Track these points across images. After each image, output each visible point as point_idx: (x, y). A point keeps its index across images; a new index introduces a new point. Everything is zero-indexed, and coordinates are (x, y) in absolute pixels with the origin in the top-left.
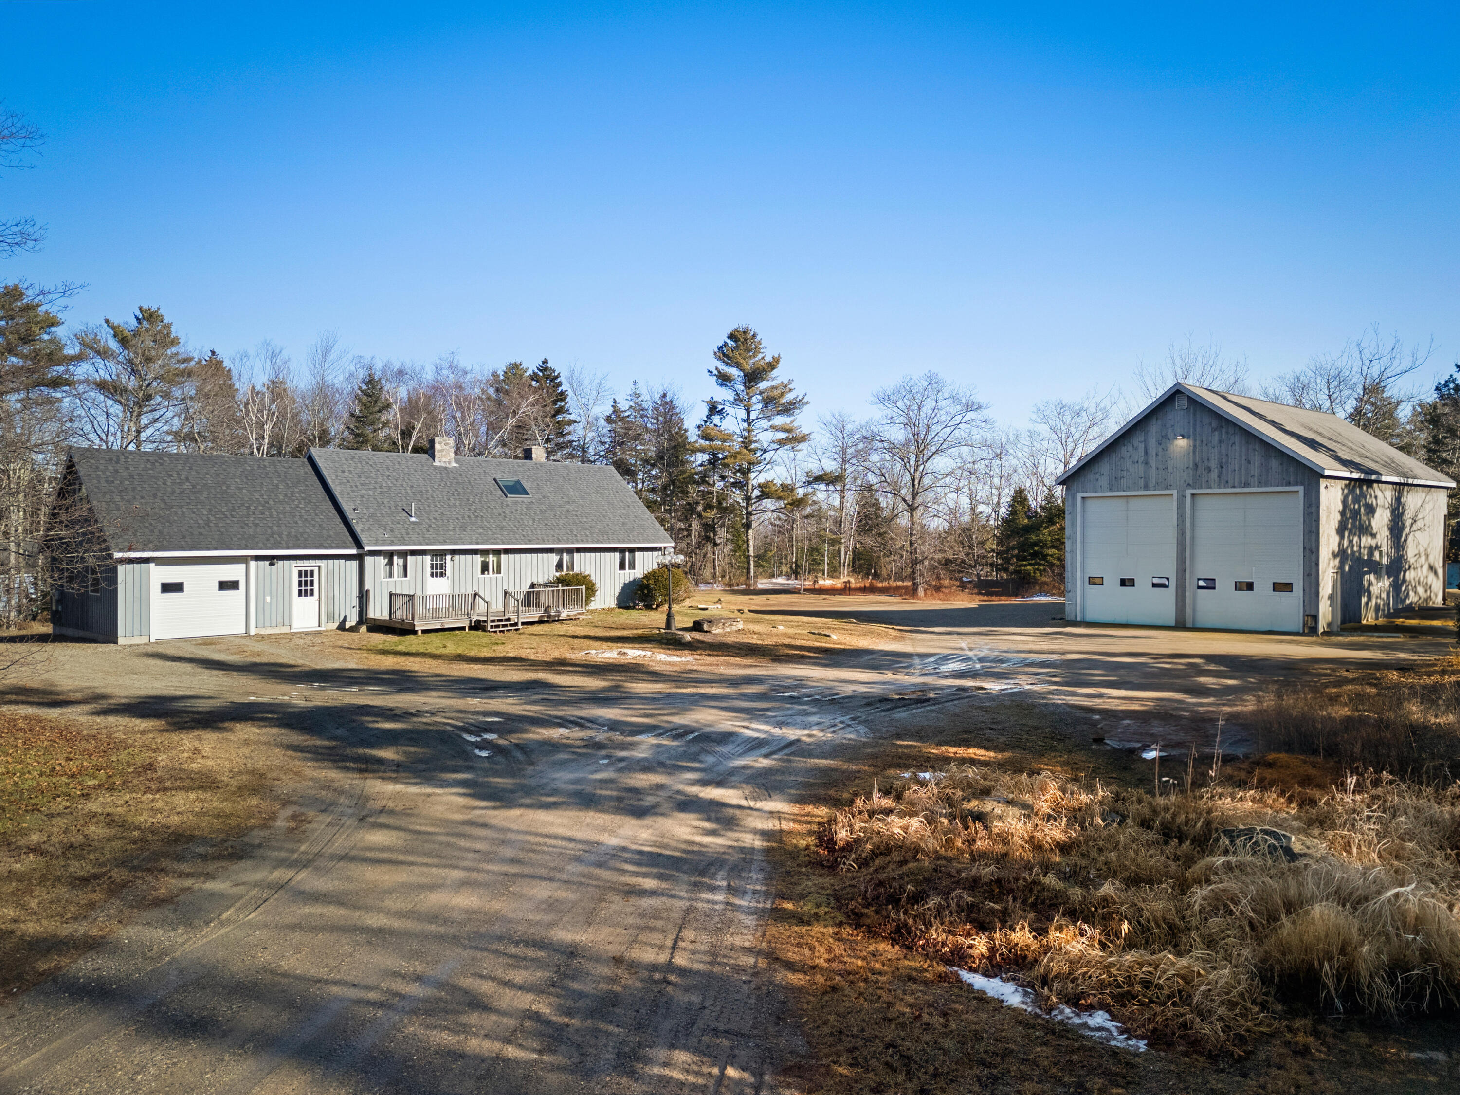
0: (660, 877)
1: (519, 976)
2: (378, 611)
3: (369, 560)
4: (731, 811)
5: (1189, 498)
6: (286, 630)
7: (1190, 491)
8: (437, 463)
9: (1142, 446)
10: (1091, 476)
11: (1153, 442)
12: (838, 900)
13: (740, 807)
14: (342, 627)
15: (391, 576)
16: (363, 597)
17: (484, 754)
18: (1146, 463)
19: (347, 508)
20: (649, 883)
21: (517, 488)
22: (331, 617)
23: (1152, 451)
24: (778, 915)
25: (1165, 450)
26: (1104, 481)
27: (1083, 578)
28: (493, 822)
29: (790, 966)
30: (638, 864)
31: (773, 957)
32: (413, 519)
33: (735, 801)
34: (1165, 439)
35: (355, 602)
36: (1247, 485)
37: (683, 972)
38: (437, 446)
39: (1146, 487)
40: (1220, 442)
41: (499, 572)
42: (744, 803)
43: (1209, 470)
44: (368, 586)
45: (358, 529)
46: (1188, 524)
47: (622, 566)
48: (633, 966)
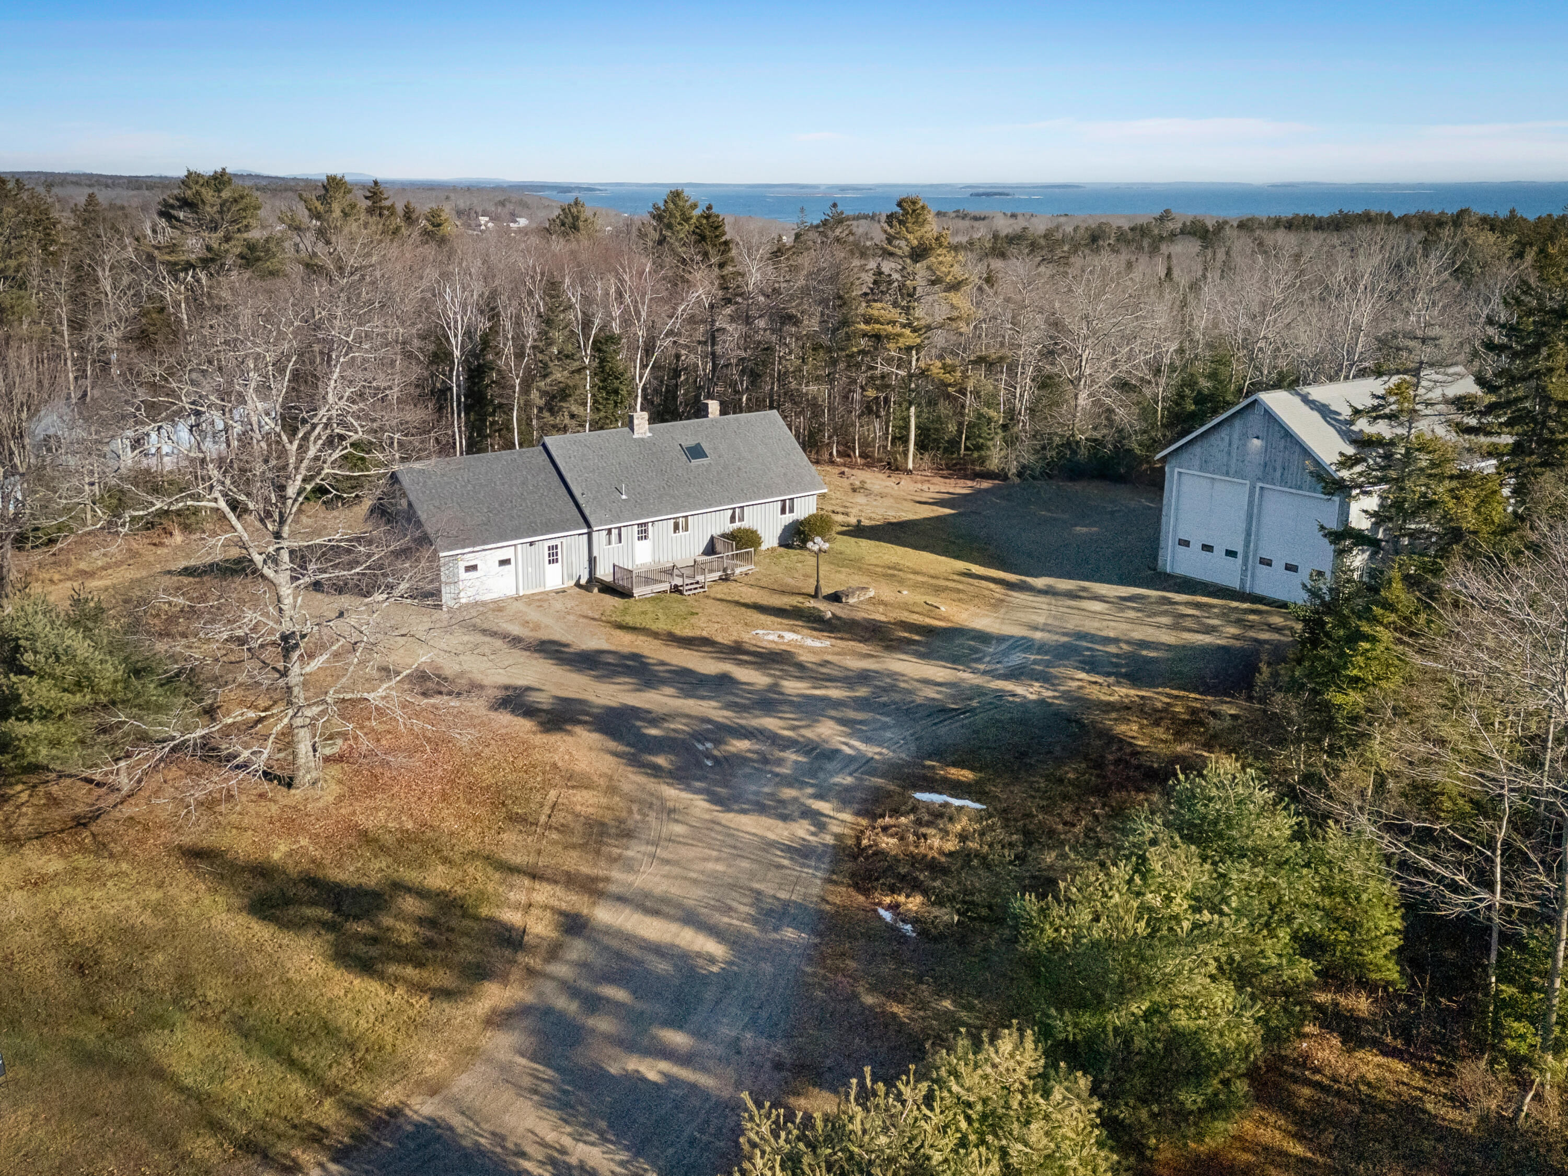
0: (791, 859)
1: (745, 900)
2: (604, 572)
3: (595, 535)
4: (824, 819)
5: (1257, 489)
6: (542, 590)
7: (1260, 484)
8: (636, 436)
9: (1227, 438)
10: (1185, 456)
11: (1236, 436)
12: (853, 875)
13: (831, 817)
14: (578, 585)
15: (610, 543)
16: (592, 561)
17: (709, 763)
18: (1229, 453)
19: (577, 493)
20: (786, 862)
21: (696, 452)
22: (570, 577)
23: (1235, 443)
24: (831, 881)
25: (1245, 445)
26: (1197, 463)
27: (1174, 539)
28: (724, 822)
29: (828, 902)
30: (782, 851)
31: (823, 900)
32: (624, 497)
33: (827, 812)
34: (1245, 437)
35: (586, 564)
36: (1300, 488)
37: (795, 902)
38: (636, 422)
39: (1227, 474)
40: (1285, 447)
41: (687, 530)
42: (831, 814)
43: (1275, 470)
44: (595, 553)
45: (587, 512)
46: (1255, 511)
47: (783, 511)
48: (778, 899)
